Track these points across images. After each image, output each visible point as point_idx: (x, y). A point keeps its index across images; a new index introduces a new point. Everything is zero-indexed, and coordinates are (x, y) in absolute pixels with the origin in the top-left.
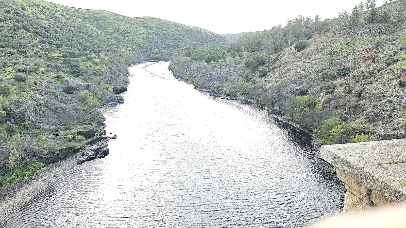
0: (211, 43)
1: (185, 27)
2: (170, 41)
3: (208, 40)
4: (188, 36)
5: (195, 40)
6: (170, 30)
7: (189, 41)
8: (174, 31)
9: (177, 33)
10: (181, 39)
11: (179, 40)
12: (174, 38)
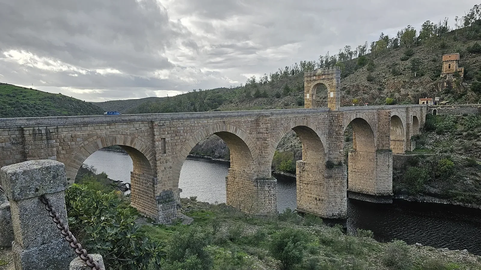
0: (86, 113)
1: (48, 95)
2: (32, 112)
3: (82, 110)
4: (54, 105)
5: (66, 110)
6: (28, 99)
7: (58, 112)
8: (33, 100)
9: (38, 102)
10: (46, 109)
11: (44, 111)
12: (37, 109)
